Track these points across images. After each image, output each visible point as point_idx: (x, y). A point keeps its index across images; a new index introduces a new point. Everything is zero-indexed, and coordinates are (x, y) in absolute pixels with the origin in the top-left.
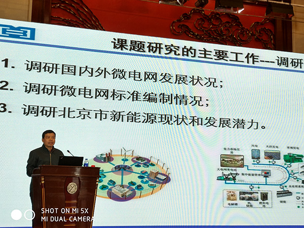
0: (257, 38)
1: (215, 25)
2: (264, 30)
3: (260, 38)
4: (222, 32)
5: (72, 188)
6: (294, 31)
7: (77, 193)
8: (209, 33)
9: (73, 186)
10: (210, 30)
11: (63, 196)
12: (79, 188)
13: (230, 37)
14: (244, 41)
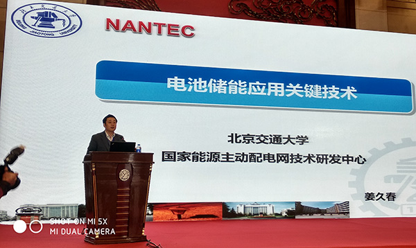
0: (319, 15)
1: (275, 3)
2: (325, 7)
3: (322, 15)
4: (282, 9)
5: (125, 175)
6: (357, 7)
7: (130, 180)
8: (269, 12)
9: (125, 172)
10: (270, 8)
11: (115, 183)
12: (132, 175)
13: (290, 15)
14: (305, 18)
